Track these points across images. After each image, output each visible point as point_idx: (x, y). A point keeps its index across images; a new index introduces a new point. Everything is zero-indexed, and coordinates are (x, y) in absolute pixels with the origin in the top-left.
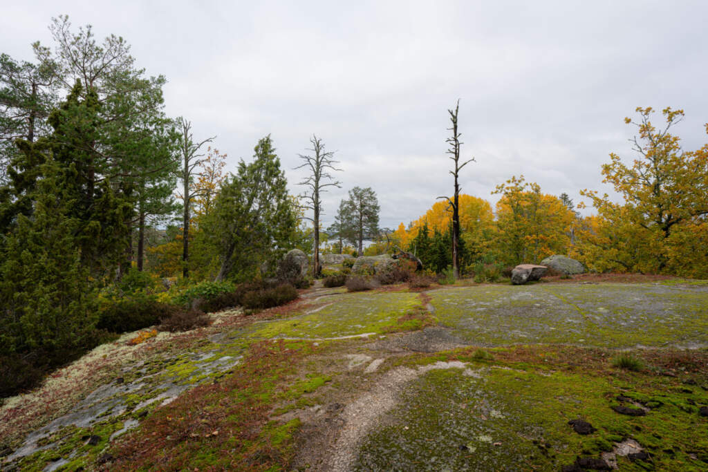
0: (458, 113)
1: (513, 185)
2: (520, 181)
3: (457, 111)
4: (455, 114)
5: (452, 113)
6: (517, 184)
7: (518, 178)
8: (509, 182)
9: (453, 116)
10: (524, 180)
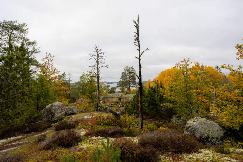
0: (139, 22)
1: (184, 63)
2: (187, 61)
3: (138, 21)
4: (137, 23)
5: (135, 22)
6: (186, 63)
7: (186, 60)
8: (182, 62)
9: (136, 24)
10: (190, 60)
